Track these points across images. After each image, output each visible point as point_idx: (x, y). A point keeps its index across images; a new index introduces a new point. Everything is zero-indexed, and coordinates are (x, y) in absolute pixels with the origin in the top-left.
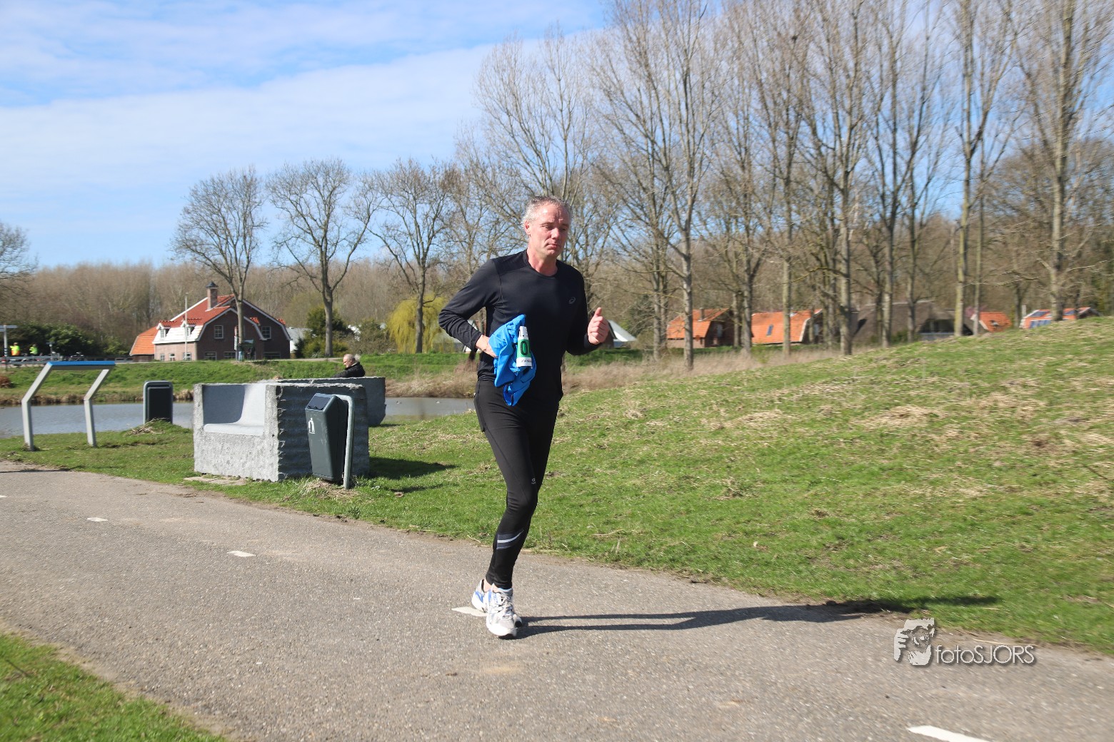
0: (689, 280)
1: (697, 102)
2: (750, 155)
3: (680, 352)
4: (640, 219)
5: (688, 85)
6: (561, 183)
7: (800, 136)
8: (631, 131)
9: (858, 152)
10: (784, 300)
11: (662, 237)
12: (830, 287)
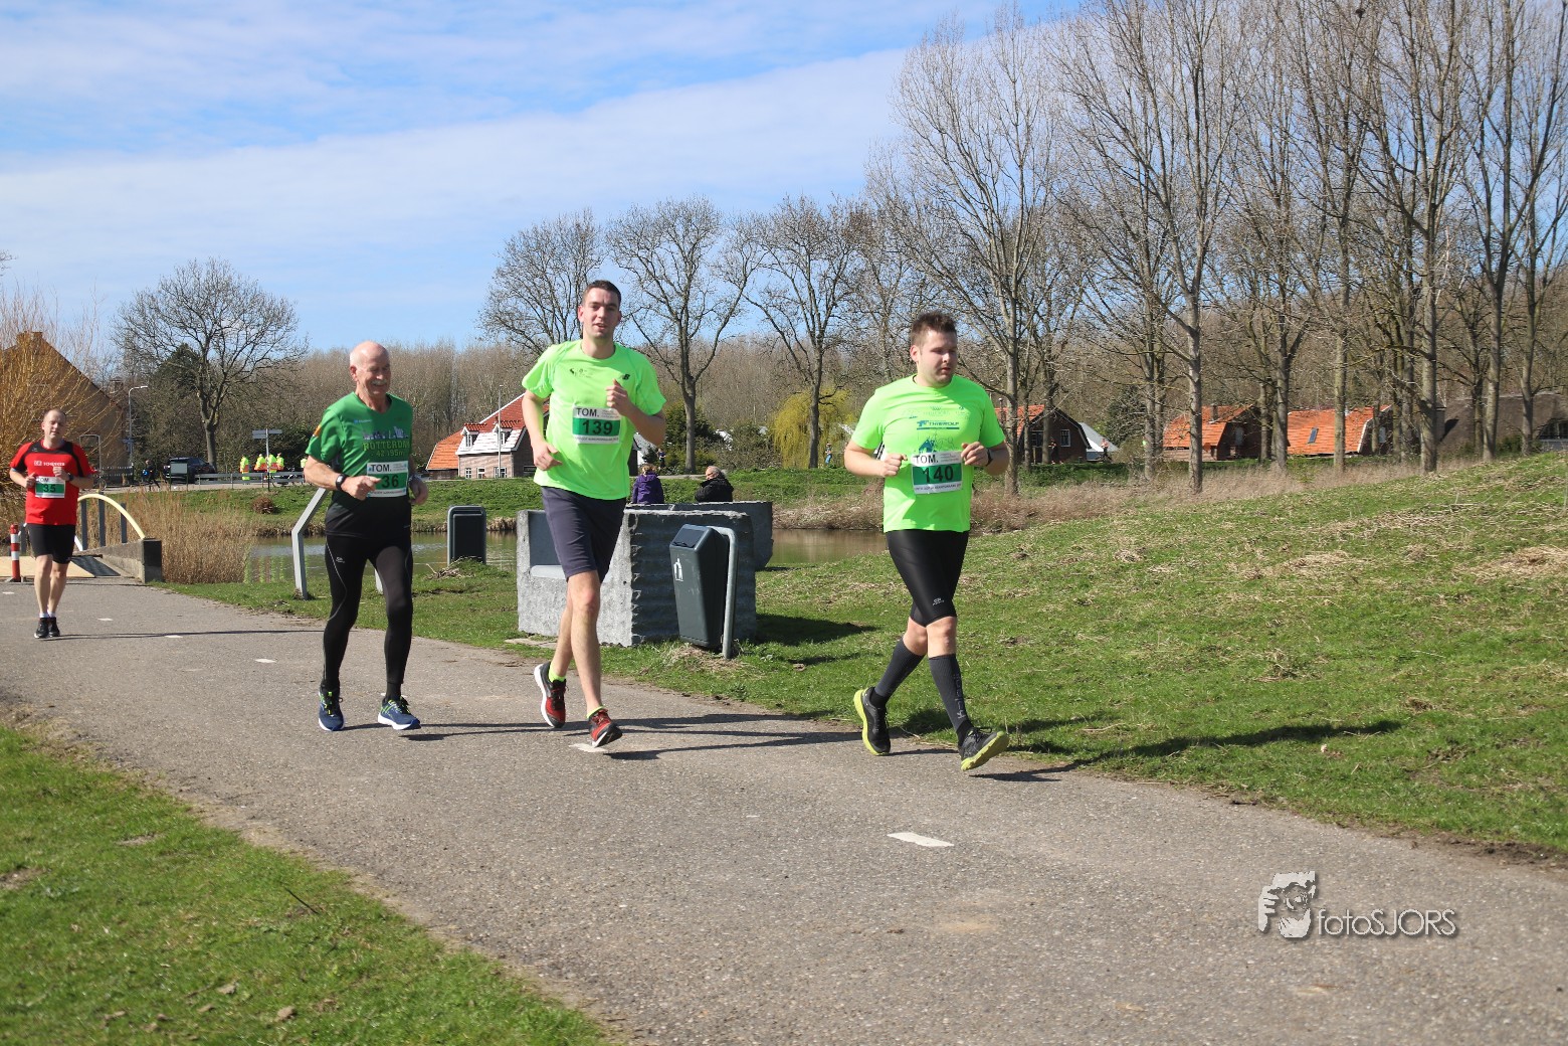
0: (1196, 364)
1: (1213, 109)
2: (1289, 182)
3: (1184, 465)
4: (1128, 279)
5: (1200, 83)
6: (1014, 230)
7: (1364, 155)
8: (1114, 150)
9: (1450, 176)
10: (1336, 393)
11: (1158, 305)
12: (1406, 372)
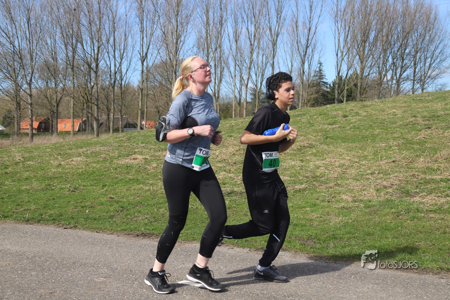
0: (31, 104)
1: (34, 32)
2: (56, 55)
3: (27, 134)
4: (9, 78)
5: (29, 24)
7: (78, 49)
8: (4, 41)
10: (72, 114)
11: (18, 87)
12: (90, 109)
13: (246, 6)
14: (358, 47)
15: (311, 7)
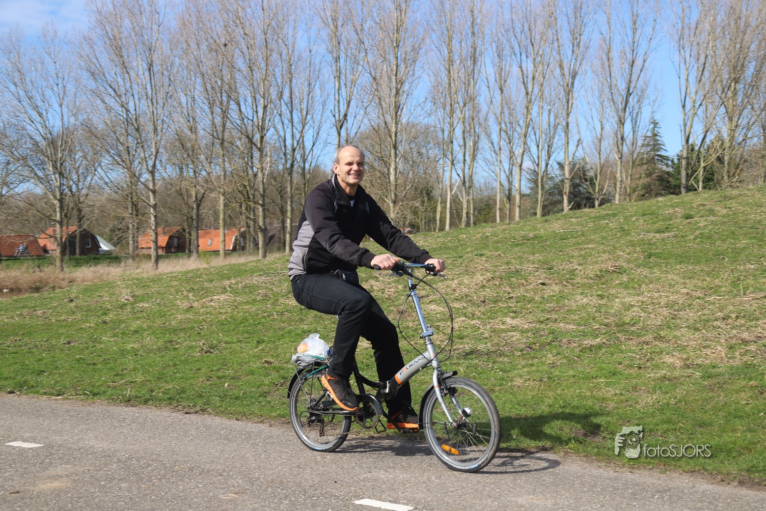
0: (155, 207)
1: (159, 84)
2: (196, 122)
3: (149, 257)
4: (119, 164)
5: (152, 72)
6: (59, 137)
7: (230, 111)
8: (111, 102)
9: (269, 124)
10: (221, 222)
11: (135, 177)
12: (252, 213)
13: (518, 25)
14: (723, 92)
15: (635, 23)
